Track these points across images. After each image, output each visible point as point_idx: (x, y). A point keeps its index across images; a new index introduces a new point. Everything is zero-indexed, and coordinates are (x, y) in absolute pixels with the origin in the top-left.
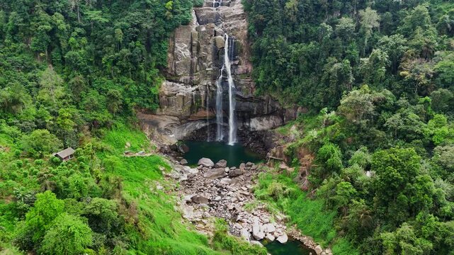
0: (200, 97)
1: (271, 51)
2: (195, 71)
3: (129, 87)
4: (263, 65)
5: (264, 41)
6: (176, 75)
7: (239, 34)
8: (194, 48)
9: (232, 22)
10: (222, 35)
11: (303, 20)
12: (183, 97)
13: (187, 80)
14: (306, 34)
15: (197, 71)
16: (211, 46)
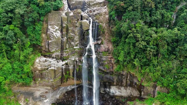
0: (69, 70)
1: (131, 35)
2: (65, 48)
3: (3, 66)
4: (123, 46)
5: (125, 25)
6: (49, 51)
7: (101, 18)
8: (64, 30)
9: (95, 8)
10: (87, 19)
11: (160, 6)
12: (55, 71)
13: (58, 56)
14: (162, 18)
15: (66, 49)
16: (78, 29)
